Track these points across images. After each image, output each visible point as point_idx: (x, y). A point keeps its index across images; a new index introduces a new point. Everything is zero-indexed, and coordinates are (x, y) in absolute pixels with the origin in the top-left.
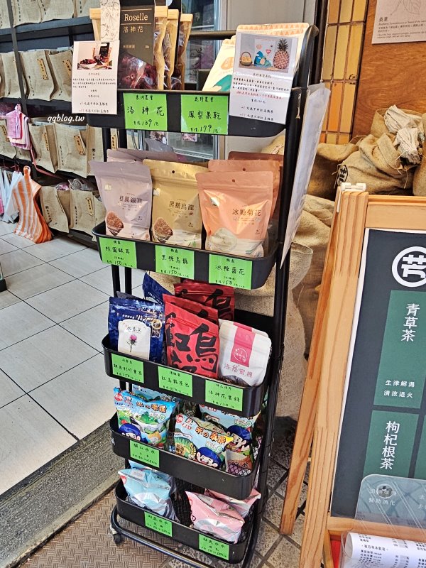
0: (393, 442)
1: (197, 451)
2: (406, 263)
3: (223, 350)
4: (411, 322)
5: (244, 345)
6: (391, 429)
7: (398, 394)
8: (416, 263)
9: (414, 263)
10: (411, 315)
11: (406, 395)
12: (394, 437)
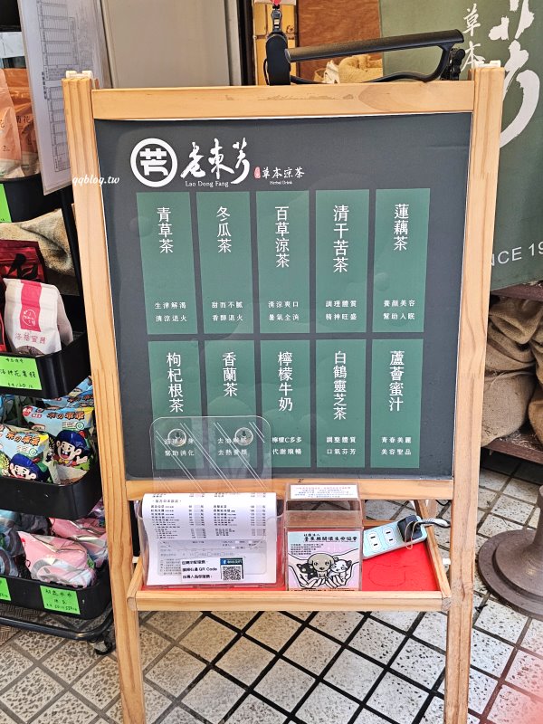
0: (178, 377)
1: (10, 463)
2: (144, 158)
3: (11, 315)
4: (165, 230)
5: (31, 304)
6: (172, 362)
7: (171, 319)
8: (155, 158)
9: (152, 158)
10: (164, 221)
11: (180, 319)
12: (177, 372)
